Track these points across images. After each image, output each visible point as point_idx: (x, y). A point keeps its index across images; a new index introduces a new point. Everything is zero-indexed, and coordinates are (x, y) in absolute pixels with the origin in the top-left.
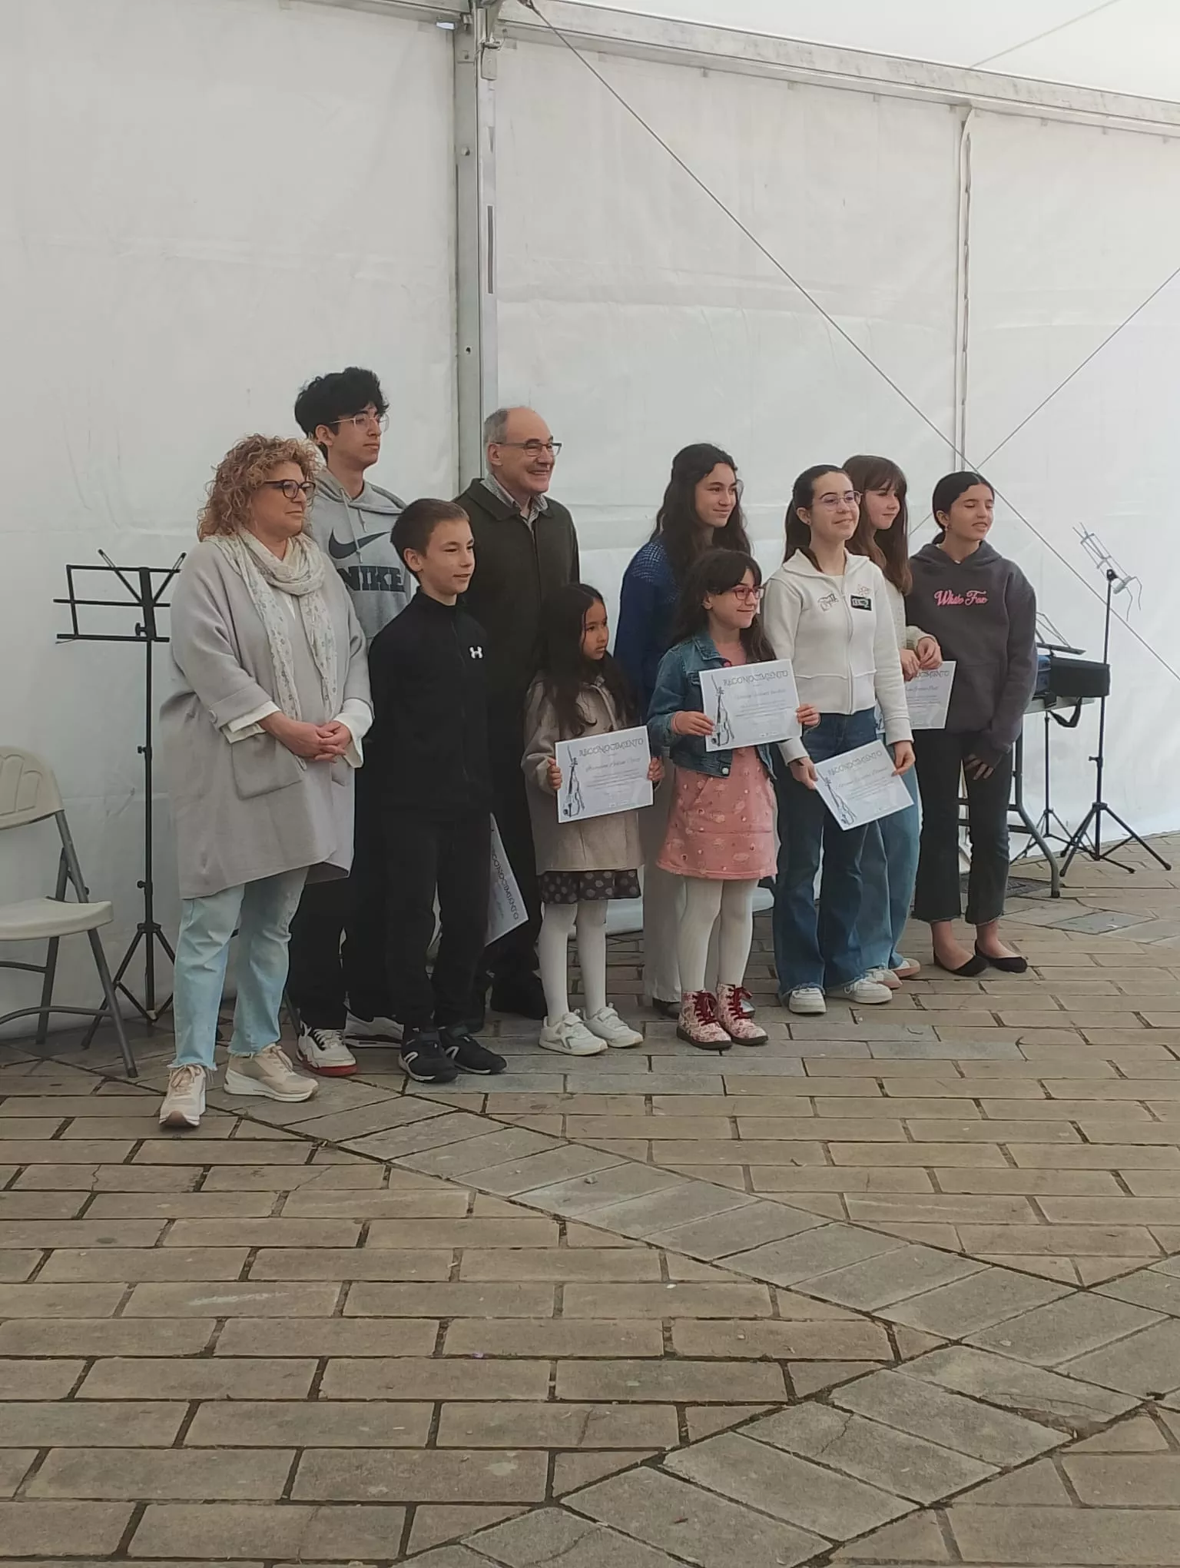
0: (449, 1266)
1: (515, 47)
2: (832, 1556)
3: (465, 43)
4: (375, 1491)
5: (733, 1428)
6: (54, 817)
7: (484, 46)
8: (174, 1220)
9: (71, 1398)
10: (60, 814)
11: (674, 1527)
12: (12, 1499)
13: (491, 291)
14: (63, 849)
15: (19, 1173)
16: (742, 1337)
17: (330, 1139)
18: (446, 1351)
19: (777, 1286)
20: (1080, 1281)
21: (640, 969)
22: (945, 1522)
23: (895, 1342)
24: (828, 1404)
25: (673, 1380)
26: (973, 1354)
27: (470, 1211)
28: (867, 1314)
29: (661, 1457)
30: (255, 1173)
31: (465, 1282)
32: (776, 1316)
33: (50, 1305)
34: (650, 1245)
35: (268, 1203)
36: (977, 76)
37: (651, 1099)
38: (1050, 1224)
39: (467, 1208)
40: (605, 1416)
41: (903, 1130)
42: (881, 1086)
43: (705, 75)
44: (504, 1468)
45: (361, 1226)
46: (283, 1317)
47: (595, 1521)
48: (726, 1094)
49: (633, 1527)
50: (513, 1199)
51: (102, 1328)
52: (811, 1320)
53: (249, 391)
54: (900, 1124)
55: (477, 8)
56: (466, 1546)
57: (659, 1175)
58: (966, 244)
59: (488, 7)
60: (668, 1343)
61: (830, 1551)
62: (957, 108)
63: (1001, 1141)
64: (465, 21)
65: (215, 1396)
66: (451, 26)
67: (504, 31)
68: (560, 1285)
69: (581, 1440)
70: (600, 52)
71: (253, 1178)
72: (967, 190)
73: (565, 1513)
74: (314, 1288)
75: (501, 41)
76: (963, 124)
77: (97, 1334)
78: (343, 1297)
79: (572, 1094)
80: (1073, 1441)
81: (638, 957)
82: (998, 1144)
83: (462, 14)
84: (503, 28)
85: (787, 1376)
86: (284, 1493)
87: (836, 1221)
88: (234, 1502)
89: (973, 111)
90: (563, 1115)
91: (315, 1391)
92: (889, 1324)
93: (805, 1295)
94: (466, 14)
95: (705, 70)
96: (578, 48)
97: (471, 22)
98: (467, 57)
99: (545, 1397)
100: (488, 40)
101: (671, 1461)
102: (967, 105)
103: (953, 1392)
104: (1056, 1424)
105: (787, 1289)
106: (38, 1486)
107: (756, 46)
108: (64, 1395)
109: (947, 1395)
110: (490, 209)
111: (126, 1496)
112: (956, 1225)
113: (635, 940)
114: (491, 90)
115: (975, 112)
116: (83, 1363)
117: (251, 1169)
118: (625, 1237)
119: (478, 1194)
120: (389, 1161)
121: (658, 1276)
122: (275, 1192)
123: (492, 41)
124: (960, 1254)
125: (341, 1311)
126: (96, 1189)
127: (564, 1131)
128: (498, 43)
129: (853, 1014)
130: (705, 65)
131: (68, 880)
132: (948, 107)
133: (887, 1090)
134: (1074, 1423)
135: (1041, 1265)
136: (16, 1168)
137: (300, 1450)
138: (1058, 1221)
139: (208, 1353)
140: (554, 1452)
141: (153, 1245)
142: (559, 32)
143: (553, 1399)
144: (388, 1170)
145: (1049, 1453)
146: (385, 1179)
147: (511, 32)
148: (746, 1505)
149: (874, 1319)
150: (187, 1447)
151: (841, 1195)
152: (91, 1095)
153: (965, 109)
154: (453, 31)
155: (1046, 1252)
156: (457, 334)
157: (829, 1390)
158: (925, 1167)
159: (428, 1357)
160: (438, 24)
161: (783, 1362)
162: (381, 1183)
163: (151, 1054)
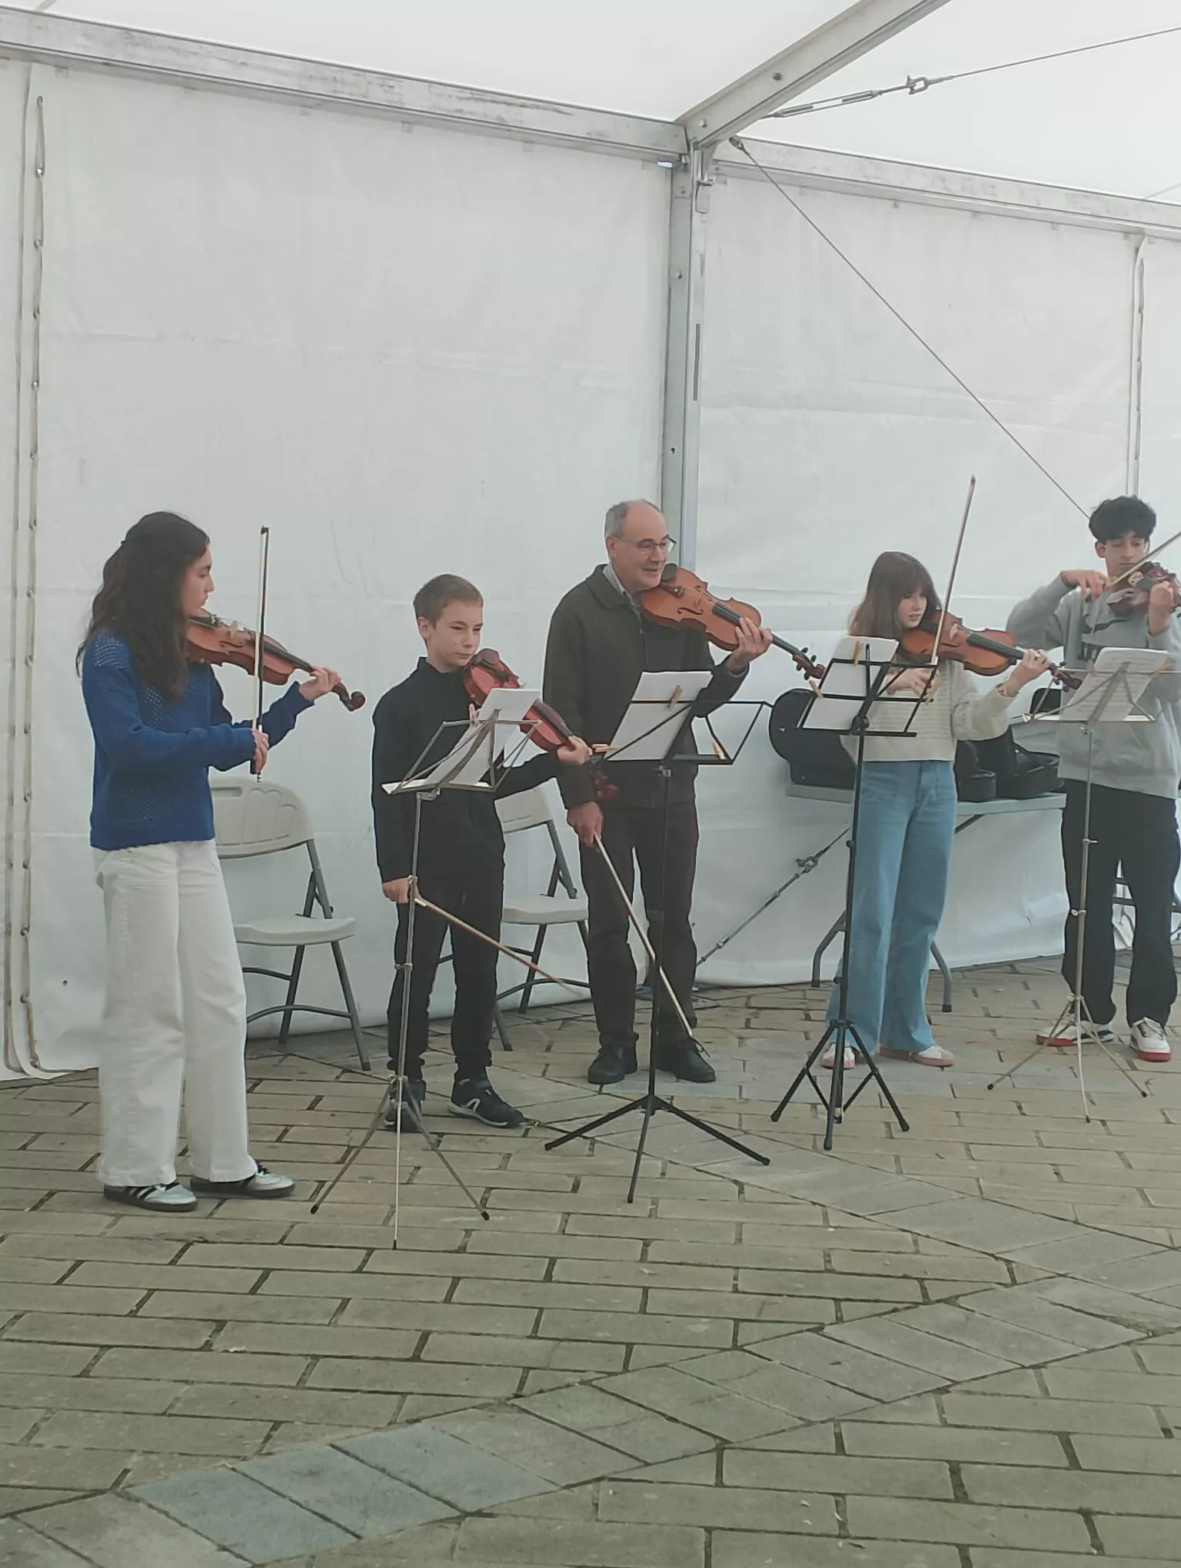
0: (650, 1207)
1: (725, 183)
2: (950, 1389)
3: (682, 180)
4: (600, 1335)
5: (879, 1315)
6: (305, 845)
7: (699, 184)
8: (419, 1168)
9: (359, 1271)
10: (309, 843)
11: (832, 1367)
12: (329, 1325)
13: (695, 398)
14: (313, 874)
15: (286, 1131)
16: (888, 1263)
17: (541, 1121)
18: (650, 1258)
19: (919, 1235)
20: (1172, 1243)
21: (807, 1012)
22: (1040, 1377)
23: (1013, 1273)
24: (954, 1306)
25: (832, 1286)
26: (1075, 1282)
27: (663, 1174)
28: (992, 1255)
29: (822, 1329)
30: (481, 1141)
31: (661, 1218)
32: (917, 1252)
33: (330, 1216)
34: (814, 1203)
35: (496, 1161)
36: (1151, 207)
37: (816, 1108)
38: (1152, 1206)
39: (661, 1171)
40: (778, 1303)
41: (1035, 1139)
42: (1020, 1108)
43: (896, 206)
44: (701, 1327)
45: (573, 1179)
46: (517, 1232)
47: (770, 1360)
48: (882, 1107)
49: (799, 1365)
50: (698, 1168)
51: (375, 1232)
52: (945, 1256)
53: (483, 482)
54: (1034, 1135)
55: (694, 150)
56: (673, 1368)
57: (822, 1159)
58: (1139, 359)
59: (704, 149)
60: (828, 1264)
61: (950, 1386)
62: (1132, 236)
63: (1120, 1150)
64: (683, 161)
65: (471, 1275)
66: (669, 165)
67: (717, 169)
68: (741, 1224)
69: (760, 1314)
70: (801, 187)
71: (479, 1143)
72: (1140, 311)
73: (747, 1354)
74: (541, 1215)
75: (714, 178)
76: (1137, 250)
77: (372, 1235)
78: (564, 1223)
79: (747, 1100)
80: (1149, 1337)
81: (804, 1003)
82: (1117, 1152)
83: (681, 155)
84: (716, 166)
85: (923, 1288)
86: (532, 1332)
87: (972, 1196)
88: (495, 1336)
89: (1146, 238)
90: (740, 1114)
91: (548, 1277)
92: (1008, 1262)
93: (941, 1241)
94: (685, 155)
95: (896, 202)
96: (781, 183)
97: (688, 162)
98: (683, 192)
99: (730, 1289)
100: (703, 178)
101: (827, 1330)
102: (1141, 233)
103: (1055, 1304)
104: (1137, 1327)
105: (927, 1236)
106: (344, 1319)
107: (943, 180)
108: (355, 1268)
109: (1052, 1306)
110: (698, 326)
111: (414, 1327)
112: (1073, 1204)
113: (802, 990)
114: (704, 222)
115: (1149, 239)
116: (365, 1252)
117: (477, 1138)
118: (793, 1197)
119: (669, 1164)
120: (593, 1138)
121: (821, 1223)
122: (500, 1154)
123: (706, 180)
124: (1074, 1222)
125: (564, 1231)
126: (352, 1144)
127: (740, 1125)
128: (712, 180)
129: (999, 1055)
130: (896, 198)
131: (315, 900)
132: (1123, 235)
133: (1024, 1111)
134: (1150, 1327)
135: (1144, 1233)
136: (283, 1128)
137: (541, 1310)
138: (1159, 1205)
139: (462, 1250)
140: (737, 1321)
141: (405, 1182)
142: (765, 169)
143: (736, 1290)
144: (592, 1144)
145: (1128, 1343)
146: (590, 1149)
147: (723, 170)
148: (887, 1358)
149: (997, 1258)
150: (454, 1303)
151: (978, 1180)
152: (334, 1081)
153: (1140, 236)
154: (672, 169)
155: (1147, 1224)
156: (663, 436)
157: (957, 1297)
158: (1052, 1165)
159: (636, 1262)
160: (660, 164)
161: (921, 1280)
162: (587, 1152)
163: (379, 1055)
